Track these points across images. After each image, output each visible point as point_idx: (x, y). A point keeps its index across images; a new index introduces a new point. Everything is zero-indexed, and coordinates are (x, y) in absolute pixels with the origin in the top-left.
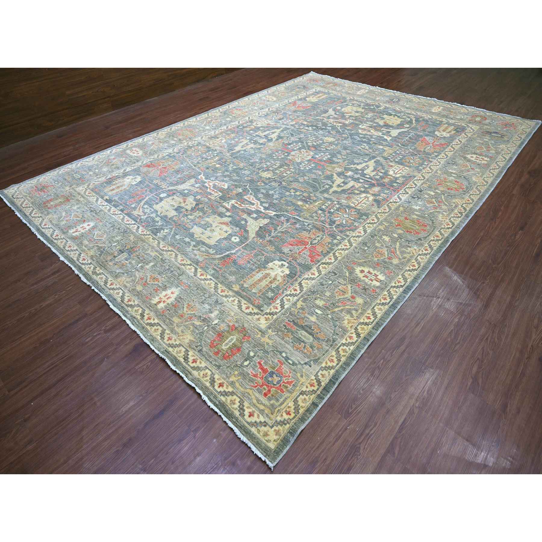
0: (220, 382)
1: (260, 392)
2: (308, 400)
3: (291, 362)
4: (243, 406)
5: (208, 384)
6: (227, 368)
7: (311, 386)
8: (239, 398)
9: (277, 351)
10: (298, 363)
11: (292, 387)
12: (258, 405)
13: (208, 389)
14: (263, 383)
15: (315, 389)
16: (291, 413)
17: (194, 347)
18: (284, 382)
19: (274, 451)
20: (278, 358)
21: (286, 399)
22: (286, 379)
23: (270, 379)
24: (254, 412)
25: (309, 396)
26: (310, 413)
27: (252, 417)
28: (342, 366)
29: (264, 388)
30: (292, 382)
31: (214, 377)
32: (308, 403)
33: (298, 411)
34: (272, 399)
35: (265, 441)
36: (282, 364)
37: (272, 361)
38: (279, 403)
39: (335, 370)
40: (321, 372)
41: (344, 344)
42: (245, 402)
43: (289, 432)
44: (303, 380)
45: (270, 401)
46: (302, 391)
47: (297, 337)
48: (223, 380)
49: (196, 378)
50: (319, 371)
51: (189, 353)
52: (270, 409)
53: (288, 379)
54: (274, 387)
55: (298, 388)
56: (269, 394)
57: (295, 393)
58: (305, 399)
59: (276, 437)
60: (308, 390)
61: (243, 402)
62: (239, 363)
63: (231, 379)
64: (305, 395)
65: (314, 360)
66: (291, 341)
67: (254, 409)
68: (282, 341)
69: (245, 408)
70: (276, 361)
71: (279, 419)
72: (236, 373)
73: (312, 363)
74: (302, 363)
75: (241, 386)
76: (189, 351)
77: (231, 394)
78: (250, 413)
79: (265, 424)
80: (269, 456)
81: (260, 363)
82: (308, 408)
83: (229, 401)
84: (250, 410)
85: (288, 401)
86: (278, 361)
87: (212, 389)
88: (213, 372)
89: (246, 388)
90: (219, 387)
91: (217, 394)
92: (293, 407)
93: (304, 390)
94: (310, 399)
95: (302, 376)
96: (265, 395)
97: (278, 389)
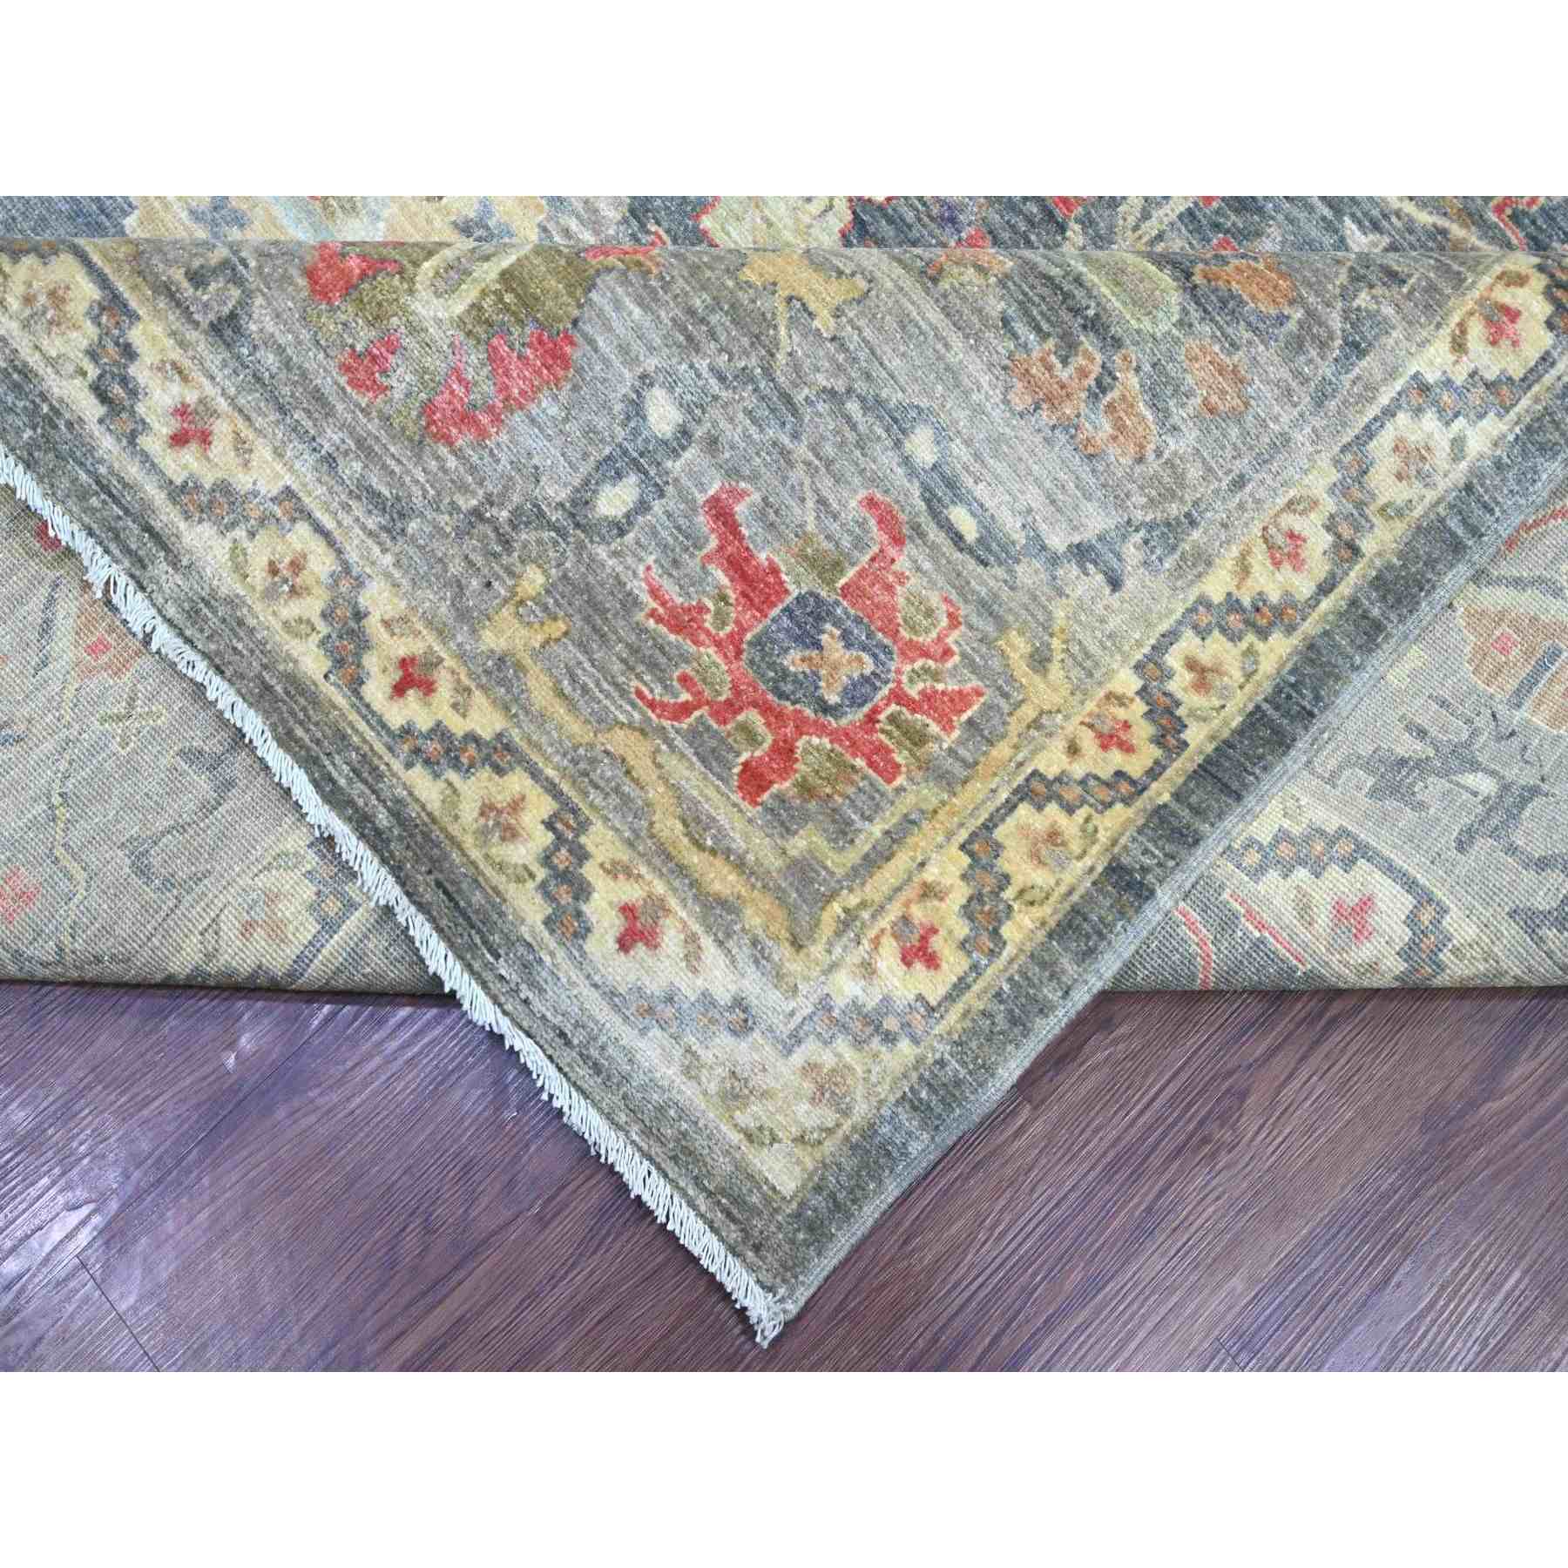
0: (403, 647)
1: (712, 757)
2: (1075, 847)
3: (969, 528)
4: (582, 855)
5: (312, 662)
6: (461, 534)
7: (1104, 747)
8: (553, 790)
9: (873, 405)
10: (1020, 538)
11: (961, 742)
12: (694, 858)
13: (315, 700)
14: (735, 688)
15: (1136, 766)
16: (936, 943)
17: (178, 275)
18: (898, 696)
19: (798, 1215)
20: (874, 480)
21: (909, 823)
22: (916, 675)
23: (794, 660)
24: (659, 907)
25: (1082, 813)
26: (1087, 955)
27: (640, 950)
28: (1354, 602)
29: (745, 728)
30: (960, 700)
31: (363, 601)
32: (1079, 866)
33: (995, 933)
34: (806, 818)
35: (735, 1137)
36: (898, 541)
37: (822, 502)
38: (853, 856)
39: (1295, 640)
40: (1188, 643)
41: (1424, 388)
42: (598, 827)
43: (911, 1102)
44: (1045, 691)
45: (789, 832)
46: (1035, 773)
47: (1055, 272)
48: (431, 639)
49: (213, 592)
50: (1171, 637)
51: (136, 335)
52: (781, 899)
53: (936, 676)
54: (822, 730)
55: (1002, 750)
56: (785, 773)
57: (977, 789)
58: (1053, 836)
59: (809, 1115)
60: (1078, 770)
61: (583, 826)
62: (555, 492)
63: (491, 640)
64: (1052, 809)
65: (1151, 527)
66: (996, 306)
67: (660, 888)
68: (917, 293)
69: (590, 871)
70: (853, 506)
71: (847, 988)
72: (534, 580)
73: (1132, 552)
74: (1058, 541)
75: (561, 694)
76: (134, 317)
77: (487, 759)
78: (627, 910)
79: (742, 1019)
80: (757, 1248)
81: (721, 512)
82: (1075, 910)
83: (469, 811)
84: (632, 893)
85: (920, 841)
86: (871, 503)
87: (340, 700)
88: (353, 556)
89: (603, 722)
90: (399, 690)
91: (379, 748)
92: (960, 894)
93: (1051, 772)
94: (1090, 836)
95: (1040, 661)
96: (753, 781)
97: (854, 747)
